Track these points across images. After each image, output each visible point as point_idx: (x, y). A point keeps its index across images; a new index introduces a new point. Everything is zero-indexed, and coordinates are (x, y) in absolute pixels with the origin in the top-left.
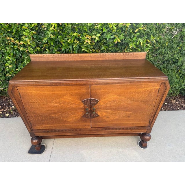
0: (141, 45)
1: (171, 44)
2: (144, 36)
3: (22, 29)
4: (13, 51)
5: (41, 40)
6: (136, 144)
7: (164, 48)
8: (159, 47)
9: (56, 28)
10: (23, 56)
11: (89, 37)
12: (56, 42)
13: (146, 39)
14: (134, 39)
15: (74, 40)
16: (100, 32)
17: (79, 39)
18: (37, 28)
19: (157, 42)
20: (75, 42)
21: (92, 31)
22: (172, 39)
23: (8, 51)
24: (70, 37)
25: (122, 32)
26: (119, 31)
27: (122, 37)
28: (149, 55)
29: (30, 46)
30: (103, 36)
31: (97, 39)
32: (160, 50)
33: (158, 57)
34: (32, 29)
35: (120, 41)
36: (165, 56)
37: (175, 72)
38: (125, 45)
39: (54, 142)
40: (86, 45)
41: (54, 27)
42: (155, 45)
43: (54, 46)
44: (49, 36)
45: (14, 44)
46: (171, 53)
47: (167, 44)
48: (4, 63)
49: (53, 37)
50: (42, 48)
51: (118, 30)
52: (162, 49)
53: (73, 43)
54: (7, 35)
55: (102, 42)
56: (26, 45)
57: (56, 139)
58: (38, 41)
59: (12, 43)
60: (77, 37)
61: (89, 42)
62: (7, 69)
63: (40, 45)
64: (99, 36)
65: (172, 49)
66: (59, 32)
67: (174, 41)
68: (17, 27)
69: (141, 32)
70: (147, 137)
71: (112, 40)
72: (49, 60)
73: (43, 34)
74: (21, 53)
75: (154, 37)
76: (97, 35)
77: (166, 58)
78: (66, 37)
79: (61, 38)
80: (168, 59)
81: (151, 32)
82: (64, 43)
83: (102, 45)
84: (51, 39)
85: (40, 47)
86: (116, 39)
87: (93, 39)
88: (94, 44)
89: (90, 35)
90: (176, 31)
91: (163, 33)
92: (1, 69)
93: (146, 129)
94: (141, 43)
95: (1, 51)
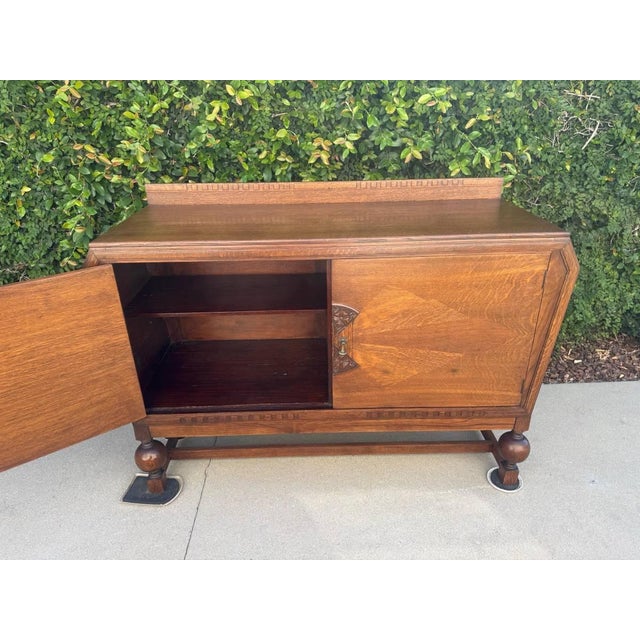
0: (487, 166)
1: (581, 166)
2: (494, 143)
3: (120, 122)
4: (90, 188)
5: (176, 153)
6: (482, 478)
7: (561, 180)
8: (545, 177)
9: (225, 115)
10: (117, 204)
11: (326, 144)
12: (221, 160)
13: (502, 150)
14: (464, 149)
15: (278, 154)
16: (359, 127)
17: (292, 152)
18: (167, 118)
19: (536, 159)
20: (280, 159)
21: (332, 125)
22: (584, 153)
23: (73, 186)
24: (265, 145)
25: (426, 127)
26: (417, 127)
27: (426, 141)
28: (514, 202)
29: (141, 170)
30: (366, 141)
31: (350, 146)
32: (548, 186)
33: (543, 208)
34: (150, 121)
35: (420, 157)
36: (565, 206)
37: (602, 257)
38: (437, 171)
39: (209, 470)
40: (313, 170)
41: (220, 113)
42: (530, 171)
43: (214, 174)
44: (203, 140)
45: (94, 166)
46: (584, 195)
47: (568, 167)
48: (55, 227)
49: (214, 142)
50: (177, 178)
51: (413, 123)
52: (553, 182)
53: (276, 162)
54: (75, 138)
55: (365, 158)
56: (128, 169)
58: (168, 158)
59: (89, 163)
60: (289, 144)
61: (325, 157)
62: (65, 244)
63: (172, 170)
64: (356, 139)
65: (586, 183)
66: (231, 130)
67: (592, 158)
68: (107, 114)
69: (484, 130)
70: (518, 448)
71: (394, 155)
72: (202, 203)
73: (183, 137)
74: (111, 194)
75: (524, 143)
76: (349, 137)
77: (569, 212)
78: (253, 146)
79: (239, 147)
80: (575, 213)
81: (517, 131)
82: (247, 161)
83: (364, 172)
84: (205, 149)
85: (171, 176)
86: (406, 150)
87: (336, 150)
88: (338, 166)
89: (327, 138)
90: (594, 126)
91: (552, 134)
92: (44, 244)
93: (512, 417)
94: (487, 160)
95: (49, 187)
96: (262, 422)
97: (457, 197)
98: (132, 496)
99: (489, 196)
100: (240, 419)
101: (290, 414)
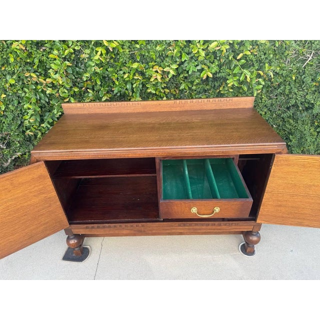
0: (248, 81)
1: (301, 76)
2: (253, 65)
3: (48, 58)
4: (36, 95)
5: (80, 74)
7: (289, 85)
8: (281, 83)
9: (104, 55)
10: (51, 102)
11: (159, 69)
12: (104, 77)
13: (257, 70)
14: (236, 71)
15: (134, 75)
16: (178, 60)
17: (142, 74)
18: (73, 56)
19: (276, 74)
20: (136, 78)
21: (163, 57)
22: (303, 69)
23: (27, 95)
24: (127, 69)
25: (215, 58)
26: (210, 58)
27: (215, 68)
28: (263, 96)
29: (63, 86)
30: (182, 66)
31: (172, 72)
32: (282, 88)
33: (279, 99)
34: (65, 59)
36: (291, 98)
37: (309, 125)
38: (221, 81)
39: (104, 242)
40: (154, 83)
41: (101, 55)
42: (272, 80)
43: (101, 86)
44: (93, 70)
45: (37, 84)
46: (302, 92)
47: (294, 78)
48: (21, 113)
49: (98, 70)
50: (82, 88)
51: (208, 55)
52: (286, 86)
53: (133, 78)
54: (25, 69)
55: (182, 76)
56: (55, 85)
57: (105, 237)
58: (76, 78)
59: (34, 82)
60: (140, 70)
61: (159, 77)
62: (26, 123)
63: (79, 83)
64: (176, 67)
65: (303, 86)
66: (108, 62)
67: (307, 72)
68: (41, 55)
69: (248, 58)
72: (92, 113)
73: (83, 65)
74: (47, 97)
75: (270, 65)
76: (172, 67)
77: (293, 102)
78: (121, 70)
79: (112, 72)
80: (296, 102)
81: (266, 58)
82: (117, 79)
83: (181, 81)
84: (96, 73)
85: (78, 87)
86: (204, 72)
87: (165, 73)
88: (167, 80)
89: (160, 66)
90: (311, 54)
91: (286, 59)
92: (16, 123)
93: (252, 225)
94: (248, 77)
95: (16, 93)
96: (126, 228)
97: (229, 107)
98: (67, 257)
99: (247, 107)
100: (115, 227)
101: (140, 224)
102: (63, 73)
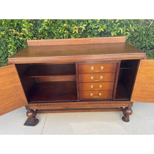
0: (122, 33)
1: (147, 32)
2: (124, 26)
3: (22, 23)
4: (15, 41)
5: (37, 31)
6: (119, 119)
7: (142, 36)
8: (138, 35)
9: (49, 20)
10: (22, 45)
11: (77, 28)
12: (49, 33)
13: (126, 28)
14: (115, 28)
15: (64, 30)
16: (86, 23)
17: (68, 30)
18: (34, 21)
19: (135, 31)
21: (79, 22)
22: (148, 28)
23: (10, 41)
24: (61, 28)
25: (105, 23)
27: (105, 26)
28: (129, 42)
29: (28, 36)
30: (89, 26)
31: (84, 28)
32: (138, 38)
33: (137, 44)
34: (30, 22)
35: (103, 30)
36: (143, 43)
37: (153, 57)
38: (108, 34)
39: (47, 116)
40: (74, 35)
42: (133, 34)
43: (48, 36)
44: (44, 27)
45: (15, 35)
46: (148, 40)
47: (144, 33)
49: (47, 28)
50: (38, 38)
51: (101, 21)
52: (140, 37)
53: (64, 33)
54: (10, 27)
55: (88, 31)
56: (25, 36)
57: (48, 114)
58: (35, 32)
60: (67, 28)
61: (77, 31)
62: (10, 56)
63: (36, 36)
64: (85, 26)
65: (149, 37)
66: (52, 24)
67: (151, 30)
68: (18, 21)
69: (121, 23)
70: (129, 112)
71: (96, 30)
72: (42, 45)
73: (39, 27)
74: (21, 42)
75: (132, 26)
76: (83, 26)
77: (144, 45)
78: (58, 28)
79: (54, 29)
80: (145, 45)
81: (130, 23)
82: (56, 33)
83: (88, 35)
84: (45, 30)
85: (36, 37)
86: (99, 29)
87: (80, 29)
88: (81, 33)
89: (78, 26)
90: (152, 21)
91: (140, 24)
92: (4, 56)
93: (128, 104)
94: (122, 31)
95: (5, 41)
96: (59, 105)
97: (113, 42)
98: (26, 124)
99: (122, 42)
100: (53, 105)
101: (67, 103)
102: (29, 28)
